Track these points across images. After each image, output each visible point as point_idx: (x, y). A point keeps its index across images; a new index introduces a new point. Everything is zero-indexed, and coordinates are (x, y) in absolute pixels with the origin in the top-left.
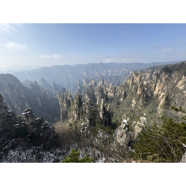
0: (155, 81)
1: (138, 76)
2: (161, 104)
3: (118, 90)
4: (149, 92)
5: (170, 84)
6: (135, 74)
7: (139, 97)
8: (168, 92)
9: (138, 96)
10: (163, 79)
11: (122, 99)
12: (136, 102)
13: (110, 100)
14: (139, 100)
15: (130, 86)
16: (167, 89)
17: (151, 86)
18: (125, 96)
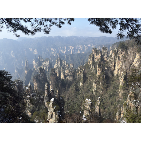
0: (114, 59)
1: (99, 53)
2: (120, 85)
3: (77, 72)
4: (109, 72)
5: (127, 62)
6: (95, 51)
7: (99, 79)
8: (126, 71)
9: (97, 78)
10: (121, 56)
11: (81, 84)
12: (97, 86)
13: (67, 86)
14: (99, 82)
15: (91, 66)
16: (125, 67)
17: (111, 65)
18: (85, 78)
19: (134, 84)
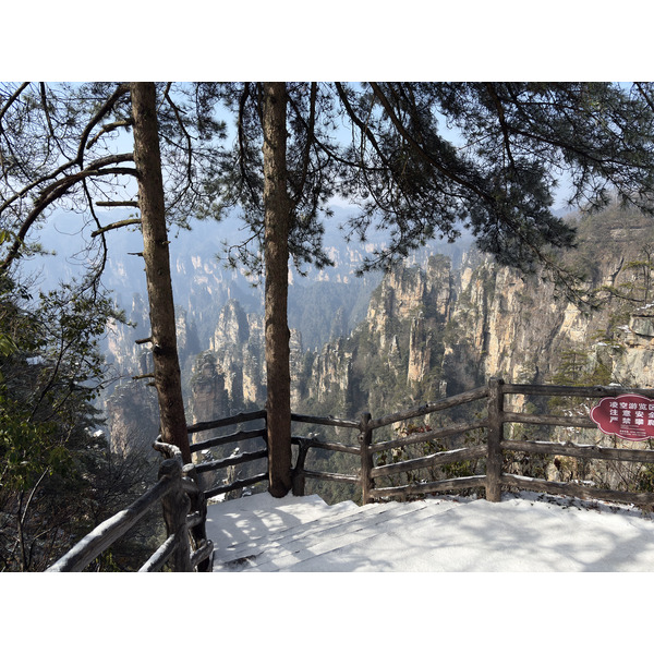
0: (481, 309)
1: (414, 284)
3: (319, 369)
4: (462, 367)
5: (536, 322)
6: (397, 273)
7: (419, 396)
8: (536, 360)
9: (412, 392)
10: (510, 297)
15: (383, 340)
16: (528, 345)
17: (468, 335)
18: (356, 397)
19: (573, 411)
